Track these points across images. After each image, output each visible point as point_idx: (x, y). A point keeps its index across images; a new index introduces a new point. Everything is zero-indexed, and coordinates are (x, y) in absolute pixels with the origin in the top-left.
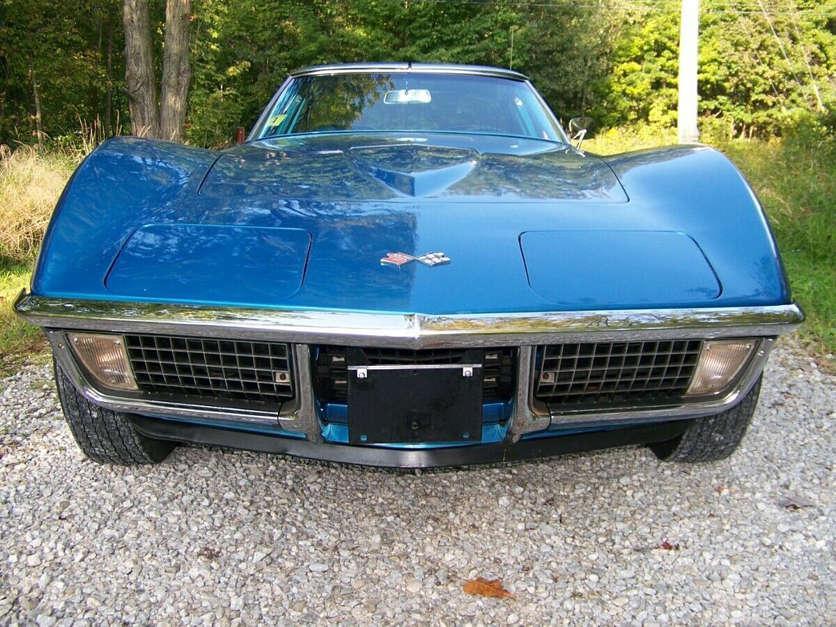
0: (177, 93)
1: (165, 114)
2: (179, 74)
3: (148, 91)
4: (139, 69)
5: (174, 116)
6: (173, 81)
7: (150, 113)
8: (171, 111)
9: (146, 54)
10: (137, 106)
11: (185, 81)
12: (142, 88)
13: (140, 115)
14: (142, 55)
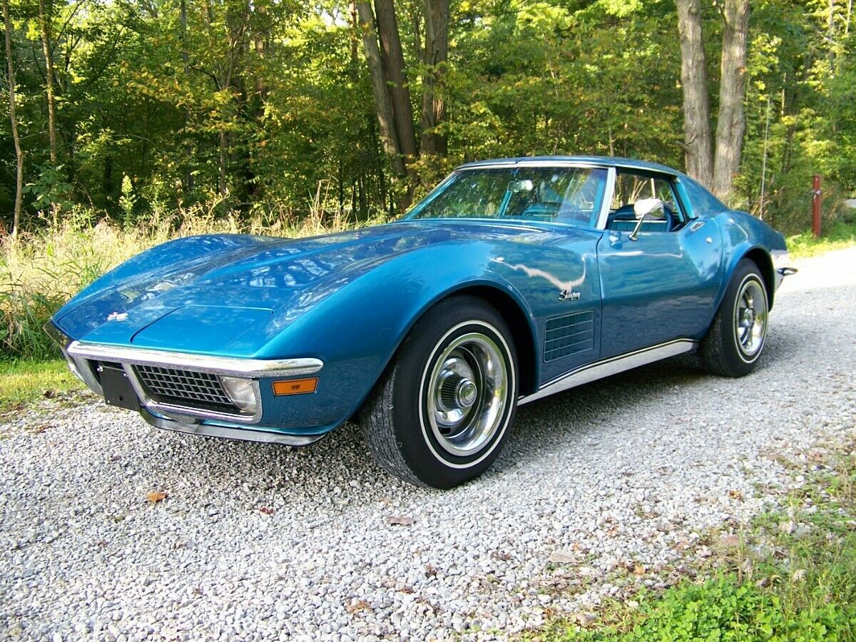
0: (730, 143)
1: (717, 163)
2: (731, 126)
3: (702, 143)
4: (695, 122)
5: (726, 165)
6: (725, 132)
7: (703, 163)
8: (723, 161)
9: (700, 108)
10: (691, 158)
11: (737, 132)
12: (696, 140)
13: (694, 166)
14: (697, 109)
